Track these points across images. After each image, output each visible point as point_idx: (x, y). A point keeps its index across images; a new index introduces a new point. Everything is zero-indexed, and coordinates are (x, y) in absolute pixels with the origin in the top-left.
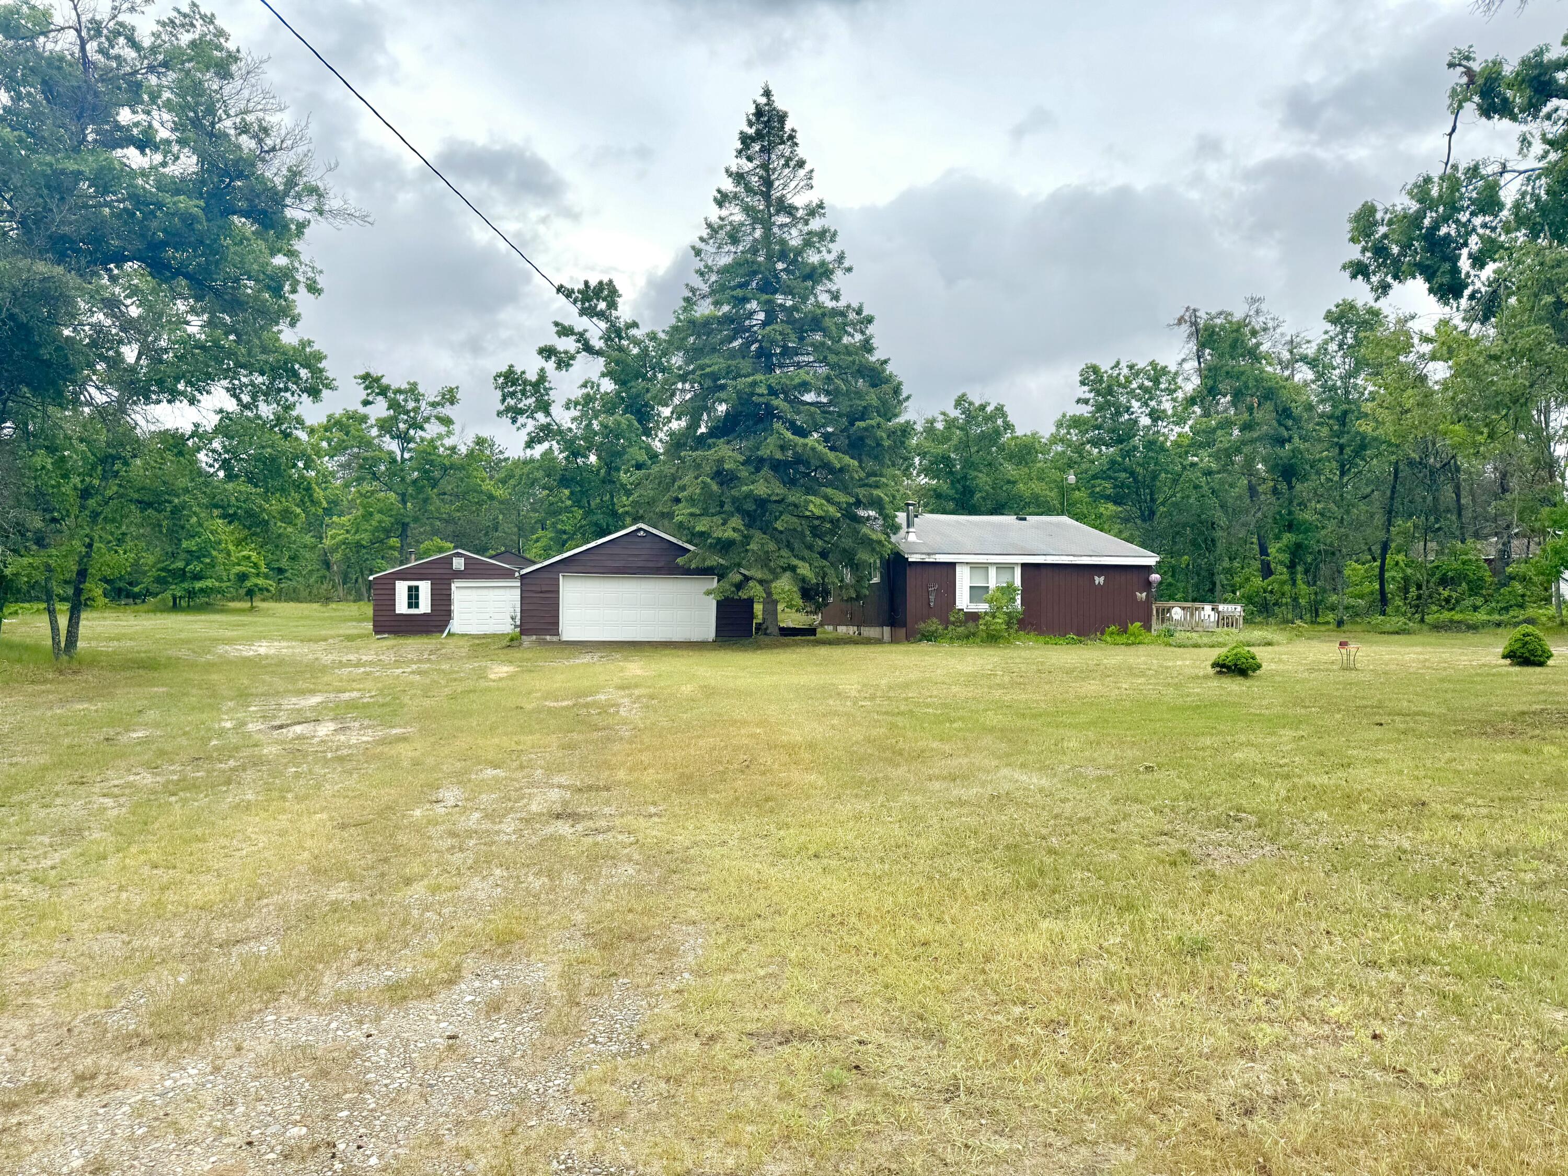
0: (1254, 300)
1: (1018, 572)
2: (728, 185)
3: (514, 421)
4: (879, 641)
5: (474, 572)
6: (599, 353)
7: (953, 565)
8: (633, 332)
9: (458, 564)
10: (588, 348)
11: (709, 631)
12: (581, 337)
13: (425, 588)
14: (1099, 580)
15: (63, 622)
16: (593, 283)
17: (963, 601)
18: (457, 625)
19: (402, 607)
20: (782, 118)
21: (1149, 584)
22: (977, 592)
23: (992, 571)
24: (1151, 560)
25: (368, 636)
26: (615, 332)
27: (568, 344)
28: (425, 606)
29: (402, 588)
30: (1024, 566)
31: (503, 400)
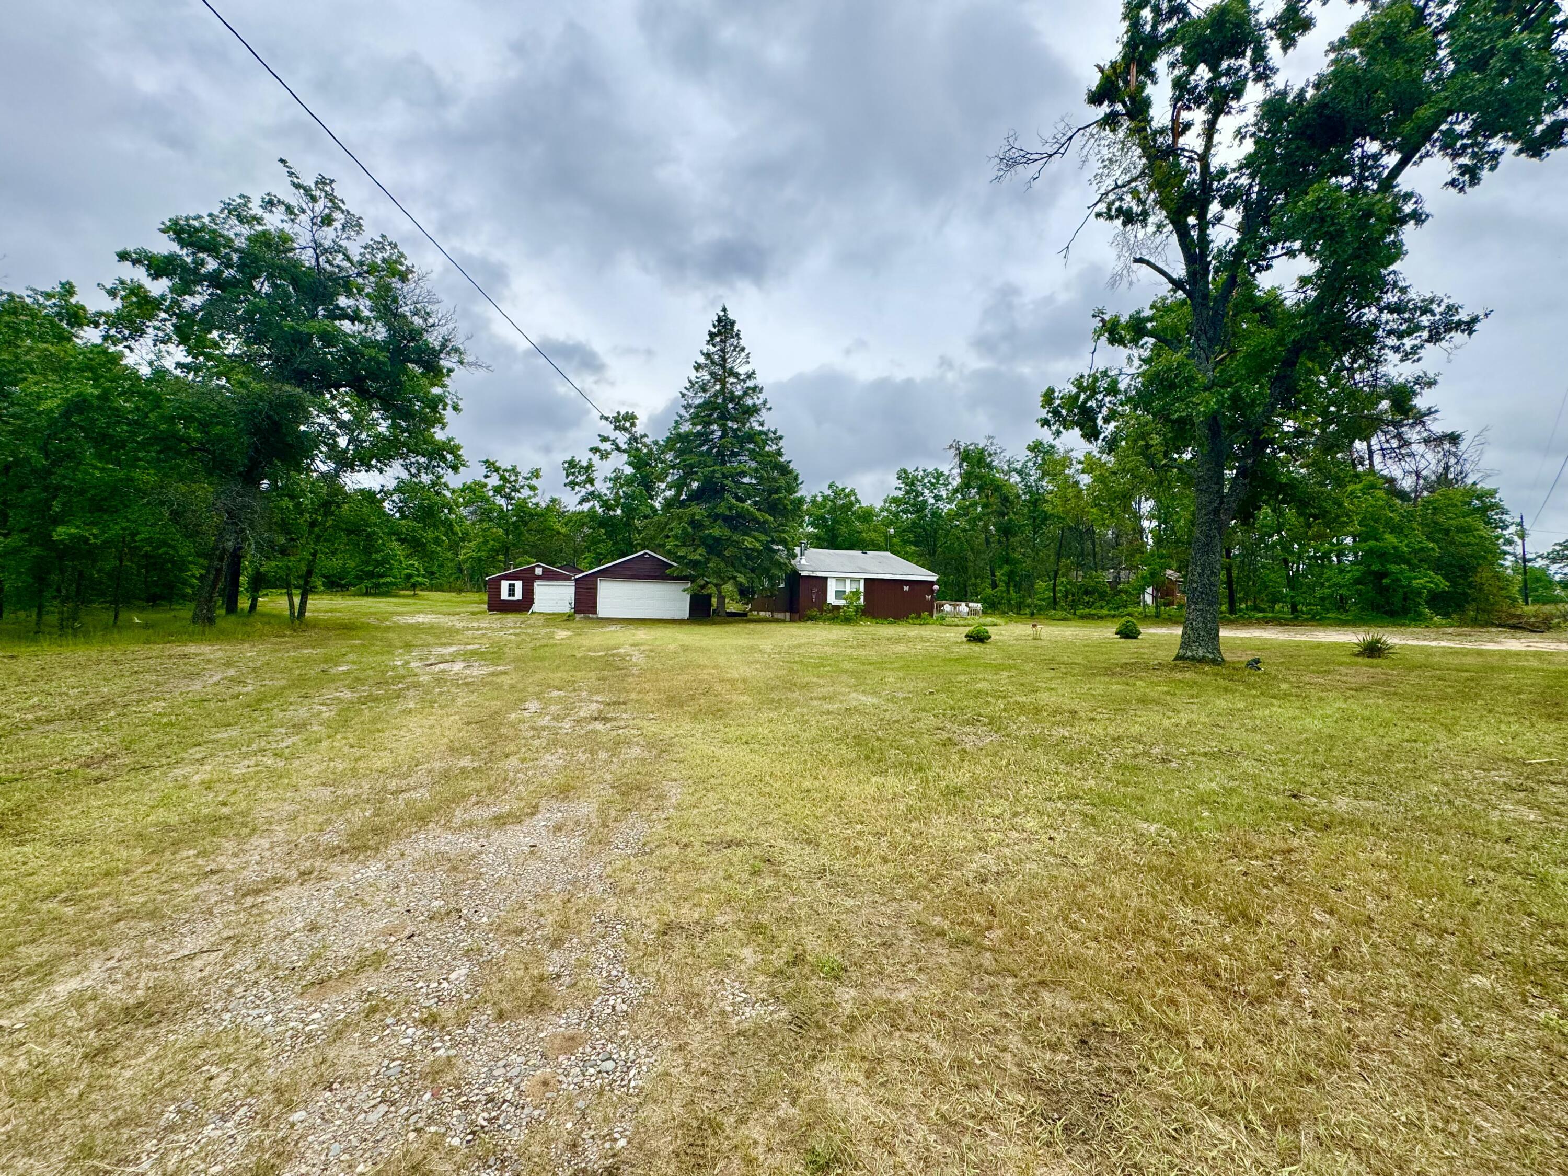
0: (990, 437)
1: (862, 582)
2: (702, 360)
3: (573, 489)
4: (784, 621)
5: (548, 576)
6: (625, 451)
7: (826, 578)
8: (645, 440)
9: (539, 571)
10: (618, 449)
11: (686, 615)
12: (614, 442)
13: (519, 585)
14: (906, 588)
15: (297, 601)
16: (623, 413)
17: (831, 599)
18: (536, 607)
19: (505, 596)
20: (733, 323)
21: (933, 591)
22: (839, 594)
23: (848, 582)
24: (933, 577)
25: (484, 612)
26: (634, 439)
27: (607, 446)
28: (518, 596)
29: (505, 585)
30: (866, 579)
31: (567, 477)
